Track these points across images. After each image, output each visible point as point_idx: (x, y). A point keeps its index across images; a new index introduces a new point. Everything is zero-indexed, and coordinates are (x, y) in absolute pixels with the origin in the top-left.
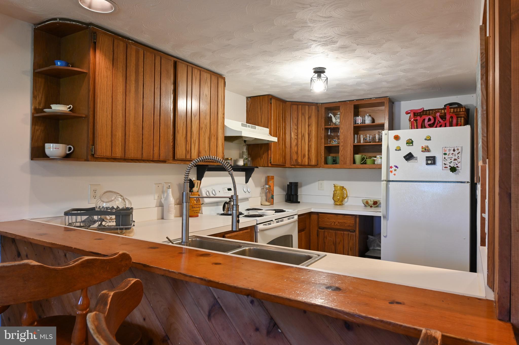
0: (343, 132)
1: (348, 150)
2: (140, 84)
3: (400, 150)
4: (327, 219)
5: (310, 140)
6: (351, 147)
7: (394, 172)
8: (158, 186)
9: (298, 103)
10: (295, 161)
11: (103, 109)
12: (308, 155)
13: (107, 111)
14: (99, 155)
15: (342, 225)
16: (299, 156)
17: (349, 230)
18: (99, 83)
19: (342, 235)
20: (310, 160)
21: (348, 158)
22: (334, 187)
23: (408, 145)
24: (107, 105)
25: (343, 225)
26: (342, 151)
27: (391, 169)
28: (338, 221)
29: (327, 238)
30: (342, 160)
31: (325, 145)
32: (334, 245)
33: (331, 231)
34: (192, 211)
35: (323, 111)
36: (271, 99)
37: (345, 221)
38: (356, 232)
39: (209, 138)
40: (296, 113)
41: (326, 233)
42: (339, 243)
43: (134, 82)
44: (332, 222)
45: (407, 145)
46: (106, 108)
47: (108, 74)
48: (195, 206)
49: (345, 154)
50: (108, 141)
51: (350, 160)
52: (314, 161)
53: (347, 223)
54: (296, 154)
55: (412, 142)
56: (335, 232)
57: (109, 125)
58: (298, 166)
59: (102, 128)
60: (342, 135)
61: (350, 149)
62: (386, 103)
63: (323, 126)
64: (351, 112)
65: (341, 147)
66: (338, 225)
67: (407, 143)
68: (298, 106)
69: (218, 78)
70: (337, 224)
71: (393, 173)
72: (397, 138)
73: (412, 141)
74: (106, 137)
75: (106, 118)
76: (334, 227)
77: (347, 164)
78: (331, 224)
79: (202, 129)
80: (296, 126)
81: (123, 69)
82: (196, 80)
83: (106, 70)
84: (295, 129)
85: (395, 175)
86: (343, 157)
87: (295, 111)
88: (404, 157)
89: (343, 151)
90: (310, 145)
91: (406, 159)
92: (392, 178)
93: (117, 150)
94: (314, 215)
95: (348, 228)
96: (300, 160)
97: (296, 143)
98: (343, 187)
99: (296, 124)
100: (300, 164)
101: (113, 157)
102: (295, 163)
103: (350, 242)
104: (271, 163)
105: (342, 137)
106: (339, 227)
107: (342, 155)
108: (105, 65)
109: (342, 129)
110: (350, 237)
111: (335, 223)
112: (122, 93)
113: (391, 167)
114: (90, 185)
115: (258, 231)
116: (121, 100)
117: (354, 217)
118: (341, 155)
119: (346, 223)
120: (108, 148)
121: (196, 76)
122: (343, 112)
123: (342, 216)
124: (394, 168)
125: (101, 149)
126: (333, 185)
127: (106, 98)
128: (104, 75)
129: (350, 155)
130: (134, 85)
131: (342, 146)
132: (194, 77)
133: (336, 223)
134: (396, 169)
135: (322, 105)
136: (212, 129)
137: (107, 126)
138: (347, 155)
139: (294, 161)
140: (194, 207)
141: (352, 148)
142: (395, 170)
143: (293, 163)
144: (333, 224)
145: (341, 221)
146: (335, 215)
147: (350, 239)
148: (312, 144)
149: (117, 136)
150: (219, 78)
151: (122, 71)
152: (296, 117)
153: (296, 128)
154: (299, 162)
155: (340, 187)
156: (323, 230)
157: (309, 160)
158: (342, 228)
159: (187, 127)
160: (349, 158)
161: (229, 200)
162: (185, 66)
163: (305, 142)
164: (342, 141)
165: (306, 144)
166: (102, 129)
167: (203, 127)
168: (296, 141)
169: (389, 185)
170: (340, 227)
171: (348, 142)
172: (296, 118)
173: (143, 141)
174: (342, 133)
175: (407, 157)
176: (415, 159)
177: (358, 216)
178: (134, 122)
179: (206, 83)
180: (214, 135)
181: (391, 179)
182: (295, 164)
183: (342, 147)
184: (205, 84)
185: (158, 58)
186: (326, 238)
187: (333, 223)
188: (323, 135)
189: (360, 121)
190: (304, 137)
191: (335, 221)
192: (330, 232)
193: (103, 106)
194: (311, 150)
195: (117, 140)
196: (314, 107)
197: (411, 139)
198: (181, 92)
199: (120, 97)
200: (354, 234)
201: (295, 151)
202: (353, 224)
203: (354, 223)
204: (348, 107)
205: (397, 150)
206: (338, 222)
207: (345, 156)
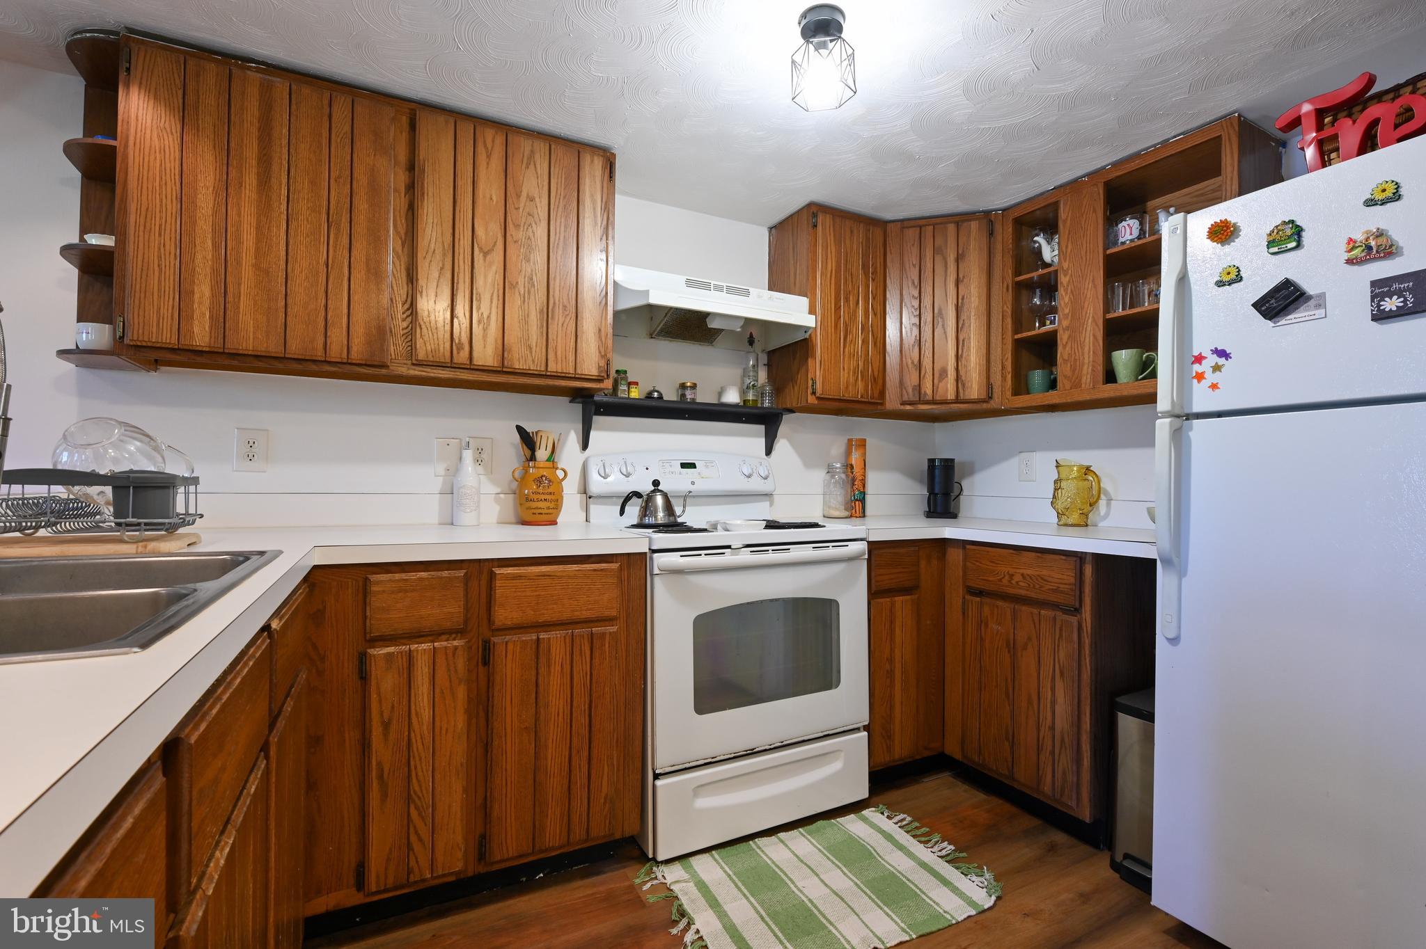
0: (1069, 281)
1: (1087, 340)
2: (275, 167)
3: (1239, 279)
4: (988, 563)
5: (963, 324)
6: (1097, 325)
7: (1211, 377)
8: (448, 447)
9: (921, 222)
10: (913, 390)
11: (148, 228)
12: (957, 369)
13: (163, 233)
14: (135, 339)
15: (1034, 586)
16: (924, 376)
17: (1058, 606)
18: (137, 164)
19: (1033, 620)
20: (964, 385)
21: (1086, 367)
22: (1057, 467)
23: (1275, 249)
24: (161, 218)
25: (1037, 586)
26: (1065, 347)
27: (1197, 368)
28: (1021, 571)
29: (990, 626)
30: (1065, 377)
31: (1016, 337)
32: (1009, 651)
33: (1000, 603)
34: (527, 509)
35: (1005, 233)
36: (815, 215)
37: (1045, 572)
38: (1081, 614)
39: (541, 311)
40: (915, 250)
41: (986, 609)
42: (1025, 648)
43: (254, 163)
44: (1005, 576)
45: (1273, 250)
46: (160, 226)
47: (166, 142)
48: (535, 497)
49: (1077, 354)
50: (166, 307)
51: (1093, 370)
52: (975, 386)
53: (1050, 579)
54: (916, 370)
55: (1298, 232)
56: (1012, 606)
57: (168, 267)
58: (922, 404)
59: (144, 273)
60: (1066, 293)
61: (1094, 335)
62: (1229, 139)
63: (1009, 281)
64: (1095, 211)
65: (1064, 332)
66: (1020, 583)
67: (1270, 244)
68: (923, 229)
69: (579, 152)
70: (1017, 582)
71: (1206, 383)
72: (1223, 233)
73: (1298, 226)
74: (159, 297)
75: (159, 249)
76: (1012, 591)
77: (1083, 386)
78: (1000, 580)
79: (514, 288)
80: (916, 287)
81: (216, 129)
82: (489, 157)
83: (158, 133)
84: (913, 296)
85: (1214, 386)
86: (1071, 365)
87: (913, 245)
88: (1255, 305)
89: (1069, 344)
90: (963, 341)
91: (1264, 311)
92: (1202, 400)
93: (196, 330)
94: (956, 550)
95: (1053, 598)
96: (928, 389)
97: (916, 336)
98: (1088, 468)
99: (916, 284)
100: (929, 397)
101: (185, 347)
102: (914, 395)
103: (1061, 647)
104: (814, 393)
105: (1067, 299)
106: (1023, 592)
107: (1066, 357)
108: (155, 122)
109: (1065, 275)
110: (1061, 630)
111: (1011, 576)
112: (211, 189)
113: (1199, 359)
114: (237, 429)
115: (656, 571)
116: (211, 205)
117: (1075, 559)
118: (1064, 360)
119: (1045, 580)
120: (165, 324)
121: (489, 146)
122: (1067, 216)
123: (1033, 554)
124: (1213, 359)
125: (141, 325)
126: (1055, 464)
127: (158, 201)
128: (153, 146)
129: (1092, 352)
130: (254, 170)
131: (1067, 328)
132: (483, 149)
133: (1017, 578)
134: (1222, 361)
135: (1005, 213)
136: (554, 289)
137: (160, 270)
138: (1081, 359)
139: (910, 390)
140: (531, 500)
141: (1099, 329)
142: (1217, 368)
143: (905, 398)
144: (1005, 581)
145: (1029, 572)
146: (1011, 551)
147: (1061, 636)
148: (970, 338)
149: (197, 296)
150: (581, 154)
151: (212, 136)
152: (914, 263)
153: (916, 294)
154: (925, 393)
155: (1081, 467)
156: (978, 599)
157: (960, 385)
158: (1033, 595)
159: (456, 281)
160: (1091, 364)
161: (653, 488)
162: (447, 122)
163: (945, 333)
164: (1067, 311)
165: (949, 340)
166: (144, 277)
167: (517, 283)
168: (916, 331)
169: (1191, 434)
170: (1027, 590)
171: (1086, 313)
172: (914, 265)
173: (289, 310)
174: (1068, 286)
175: (1268, 302)
176: (1312, 303)
177: (1089, 559)
178: (254, 261)
179: (532, 166)
180: (565, 307)
181: (1197, 408)
182: (912, 398)
183: (1066, 332)
184: (527, 167)
185: (342, 100)
186: (987, 625)
187: (1007, 577)
188: (1007, 307)
189: (1131, 234)
190: (942, 318)
191: (1012, 571)
192: (997, 606)
193: (148, 219)
194: (964, 355)
195: (196, 306)
196: (974, 225)
197: (1292, 222)
198: (431, 190)
199: (205, 201)
200: (1074, 620)
201: (913, 363)
202: (1070, 584)
203: (1072, 580)
204: (1085, 197)
205: (1224, 285)
206: (1022, 575)
207: (1075, 360)
